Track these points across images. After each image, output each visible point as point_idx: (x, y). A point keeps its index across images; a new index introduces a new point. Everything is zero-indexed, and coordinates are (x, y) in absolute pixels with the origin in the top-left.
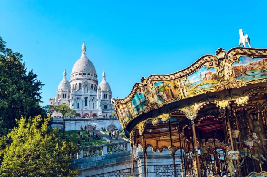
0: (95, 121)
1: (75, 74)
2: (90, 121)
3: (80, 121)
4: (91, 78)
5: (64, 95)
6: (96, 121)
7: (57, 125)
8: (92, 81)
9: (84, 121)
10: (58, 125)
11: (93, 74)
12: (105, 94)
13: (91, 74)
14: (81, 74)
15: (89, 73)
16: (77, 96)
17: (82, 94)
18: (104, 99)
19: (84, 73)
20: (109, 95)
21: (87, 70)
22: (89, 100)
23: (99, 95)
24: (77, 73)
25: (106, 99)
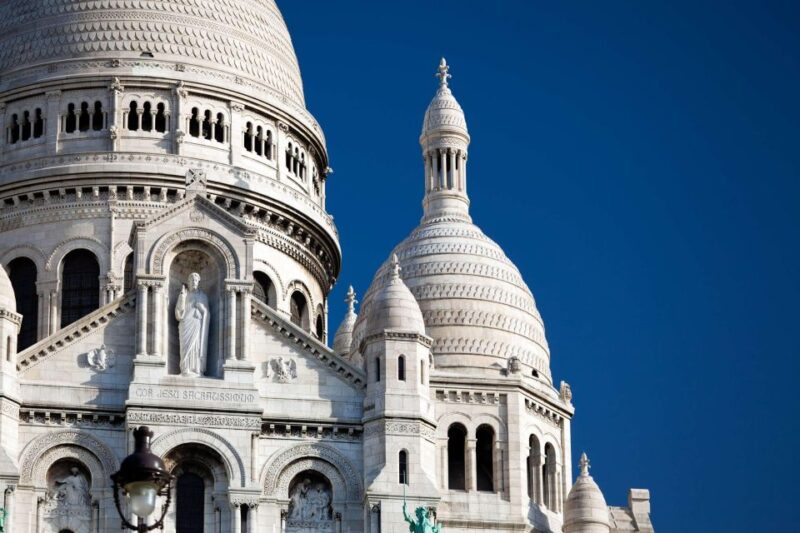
11: (267, 125)
12: (474, 417)
13: (237, 123)
14: (92, 120)
15: (217, 107)
16: (53, 427)
17: (125, 392)
18: (459, 497)
19: (141, 98)
20: (533, 440)
21: (179, 67)
22: (236, 498)
23: (391, 427)
24: (31, 106)
25: (485, 496)
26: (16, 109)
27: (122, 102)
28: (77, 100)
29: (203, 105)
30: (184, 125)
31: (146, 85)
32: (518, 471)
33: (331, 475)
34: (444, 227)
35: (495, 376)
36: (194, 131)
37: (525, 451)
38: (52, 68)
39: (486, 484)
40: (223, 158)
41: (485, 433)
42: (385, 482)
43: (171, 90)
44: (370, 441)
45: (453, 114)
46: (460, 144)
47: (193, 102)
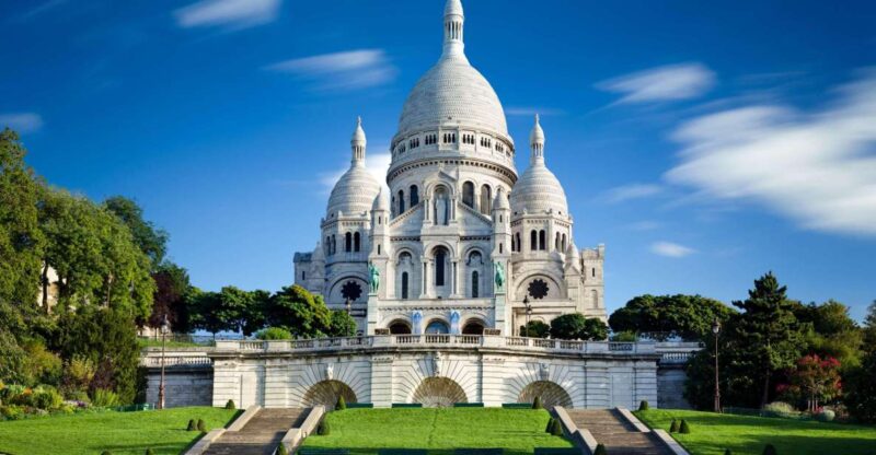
0: (355, 358)
1: (407, 143)
2: (335, 359)
3: (285, 362)
4: (477, 157)
5: (353, 236)
6: (361, 358)
7: (191, 377)
8: (487, 170)
9: (303, 361)
10: (195, 377)
11: (488, 137)
12: (539, 228)
13: (478, 138)
14: (432, 140)
15: (471, 134)
16: (401, 243)
17: (419, 231)
18: (534, 252)
19: (448, 133)
20: (558, 234)
21: (458, 122)
22: (452, 261)
23: (497, 237)
24: (415, 137)
25: (542, 251)
26: (411, 138)
27: (441, 135)
28: (428, 134)
29: (467, 133)
30: (461, 140)
31: (449, 128)
32: (552, 243)
33: (481, 251)
34: (538, 168)
35: (544, 215)
36: (464, 141)
37: (554, 237)
38: (421, 125)
39: (543, 247)
40: (473, 149)
41: (542, 233)
42: (495, 253)
43: (456, 129)
44: (492, 241)
45: (540, 132)
46: (541, 140)
47: (464, 132)
